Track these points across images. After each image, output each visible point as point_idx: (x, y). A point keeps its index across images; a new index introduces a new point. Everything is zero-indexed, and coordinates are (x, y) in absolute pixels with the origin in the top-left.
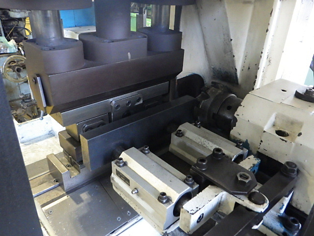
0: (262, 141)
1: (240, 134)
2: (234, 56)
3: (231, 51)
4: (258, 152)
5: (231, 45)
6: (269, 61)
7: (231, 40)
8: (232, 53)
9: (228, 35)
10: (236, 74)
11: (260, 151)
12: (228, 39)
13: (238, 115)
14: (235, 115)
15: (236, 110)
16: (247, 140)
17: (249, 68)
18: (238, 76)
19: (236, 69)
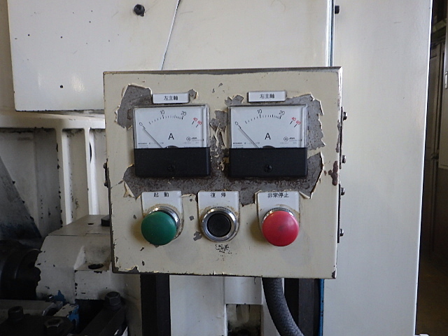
0: (76, 284)
1: (49, 288)
2: (24, 202)
3: (17, 196)
4: (76, 300)
5: (15, 188)
6: (76, 203)
7: (14, 182)
8: (20, 198)
9: (8, 178)
10: (33, 224)
11: (78, 298)
12: (10, 182)
13: (39, 264)
14: (36, 266)
15: (36, 259)
16: (59, 291)
17: (49, 214)
18: (38, 227)
19: (32, 218)
